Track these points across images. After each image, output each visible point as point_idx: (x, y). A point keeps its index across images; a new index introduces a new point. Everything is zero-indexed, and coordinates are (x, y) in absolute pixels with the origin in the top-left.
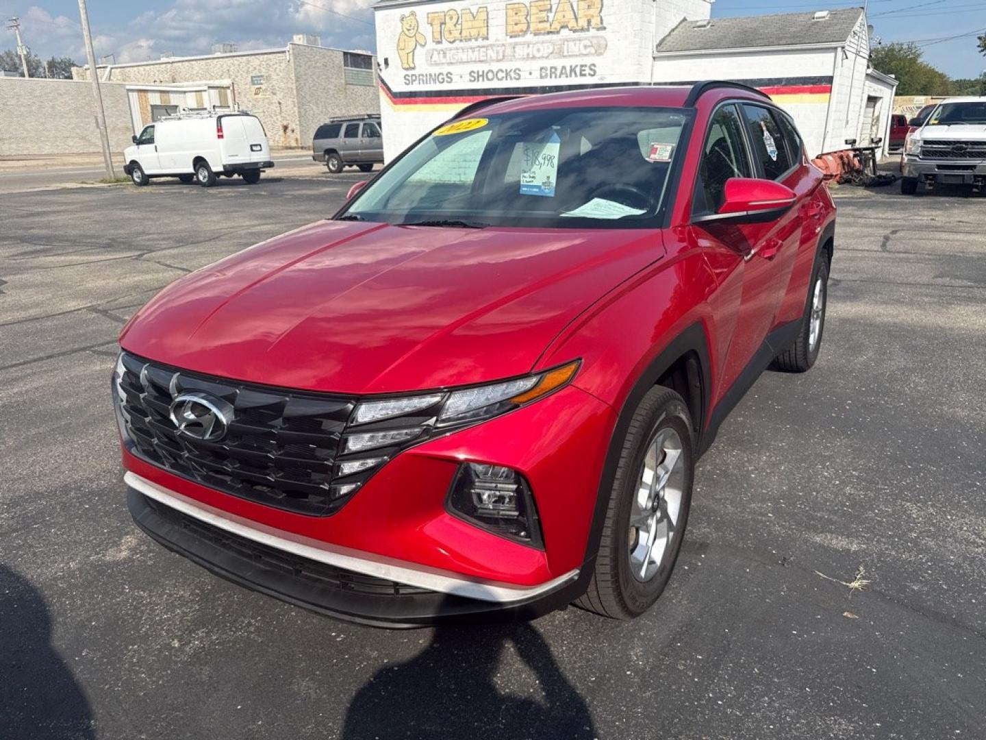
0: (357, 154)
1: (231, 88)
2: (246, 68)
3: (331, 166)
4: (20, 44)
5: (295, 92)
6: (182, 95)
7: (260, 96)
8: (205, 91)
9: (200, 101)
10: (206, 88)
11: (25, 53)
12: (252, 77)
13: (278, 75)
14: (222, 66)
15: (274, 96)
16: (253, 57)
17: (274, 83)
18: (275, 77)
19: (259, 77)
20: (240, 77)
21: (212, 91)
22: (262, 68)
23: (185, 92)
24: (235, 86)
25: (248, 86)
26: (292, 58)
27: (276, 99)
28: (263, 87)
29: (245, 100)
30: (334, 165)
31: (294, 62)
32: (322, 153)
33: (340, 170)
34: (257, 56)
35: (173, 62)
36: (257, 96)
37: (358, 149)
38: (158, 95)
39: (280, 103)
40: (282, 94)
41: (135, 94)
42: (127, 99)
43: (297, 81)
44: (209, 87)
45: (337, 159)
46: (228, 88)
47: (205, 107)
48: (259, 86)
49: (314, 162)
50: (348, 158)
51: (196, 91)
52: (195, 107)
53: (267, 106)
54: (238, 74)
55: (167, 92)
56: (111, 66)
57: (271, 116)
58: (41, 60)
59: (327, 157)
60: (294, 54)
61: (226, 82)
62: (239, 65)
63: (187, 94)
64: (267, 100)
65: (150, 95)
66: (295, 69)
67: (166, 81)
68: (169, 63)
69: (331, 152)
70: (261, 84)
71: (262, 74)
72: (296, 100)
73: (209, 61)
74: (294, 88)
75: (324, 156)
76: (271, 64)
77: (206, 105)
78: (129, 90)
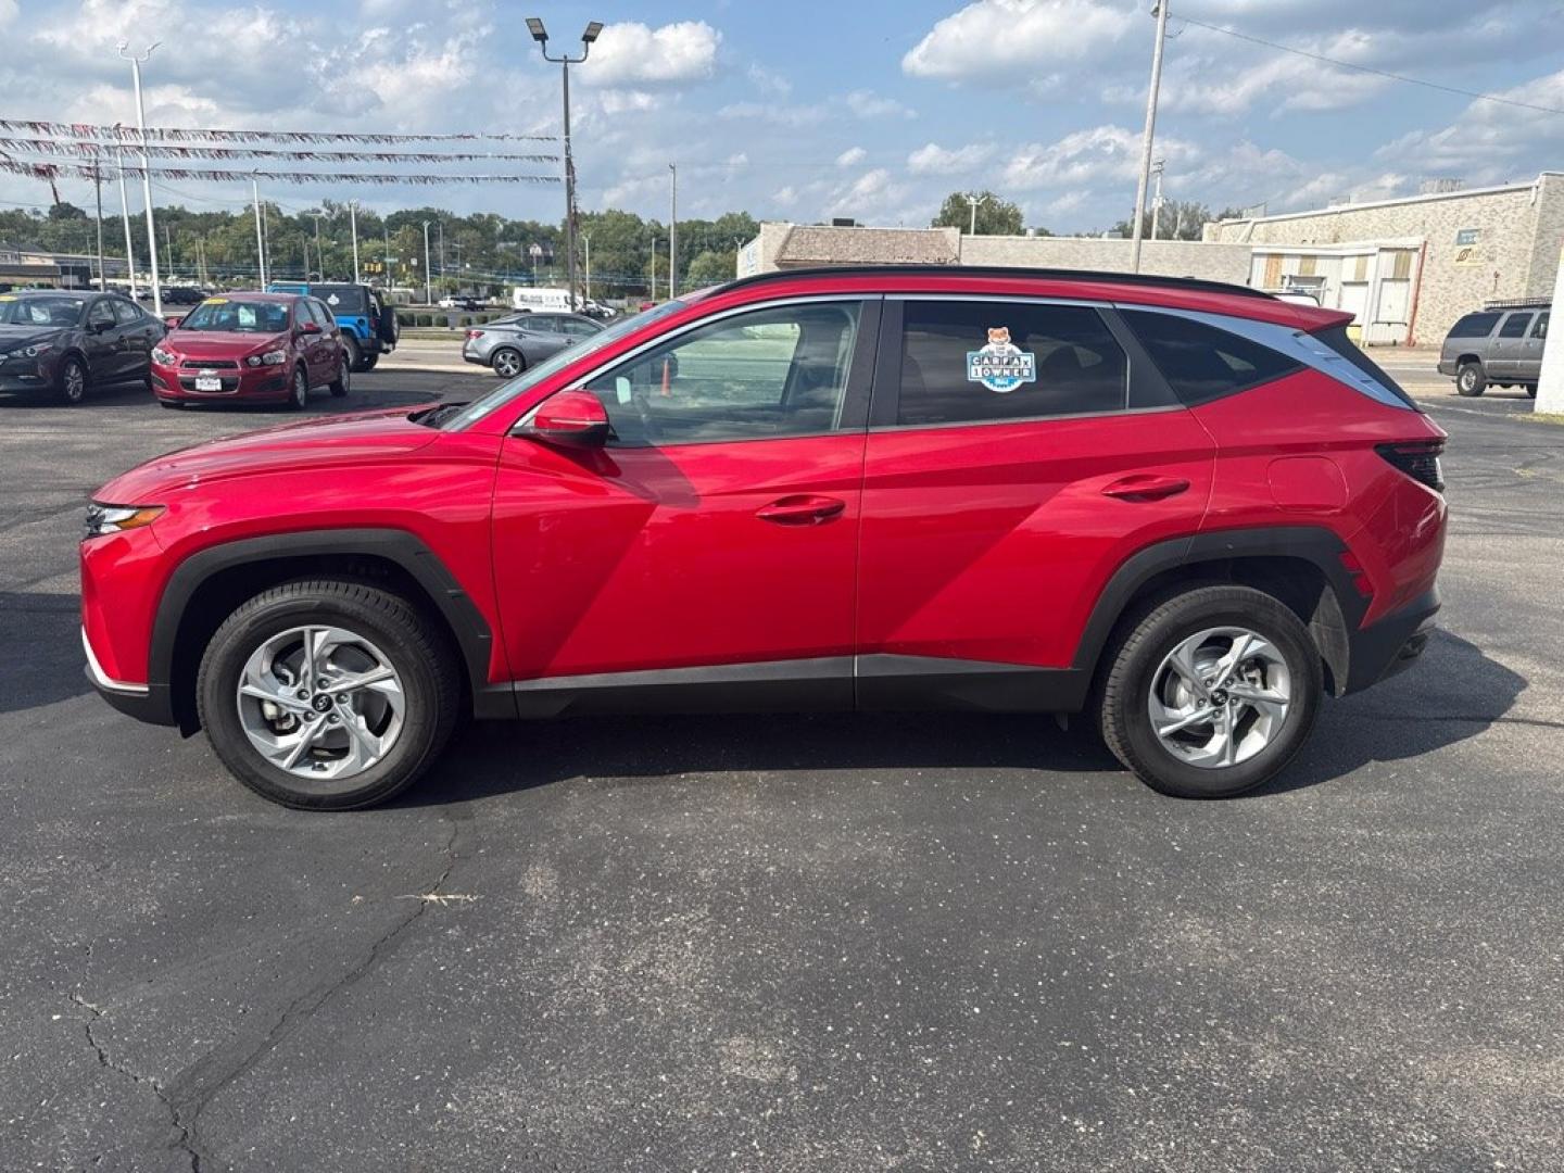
0: (1514, 367)
1: (1421, 251)
2: (1455, 217)
3: (1463, 385)
4: (1158, 194)
5: (1530, 256)
6: (1337, 262)
7: (1465, 263)
8: (1374, 255)
9: (1361, 271)
10: (1376, 250)
11: (1160, 205)
12: (1460, 233)
13: (1506, 228)
14: (1415, 215)
15: (1491, 264)
16: (1471, 199)
17: (1496, 241)
18: (1500, 232)
19: (1472, 231)
20: (1440, 233)
21: (1385, 255)
22: (1481, 218)
23: (1342, 257)
24: (1428, 246)
25: (1449, 247)
26: (1540, 197)
27: (1492, 268)
28: (1475, 248)
29: (1439, 270)
30: (1468, 384)
31: (1544, 206)
32: (1454, 361)
33: (1478, 392)
34: (1479, 198)
35: (1341, 212)
36: (1460, 263)
37: (1517, 359)
38: (1298, 261)
39: (1497, 275)
40: (1505, 260)
41: (1264, 260)
42: (1248, 269)
43: (1540, 237)
44: (1382, 250)
45: (1475, 373)
46: (1416, 250)
47: (1366, 280)
48: (1468, 247)
49: (1438, 375)
50: (1495, 373)
51: (1359, 256)
52: (1352, 280)
53: (1474, 279)
54: (1438, 228)
55: (1315, 257)
56: (1254, 220)
57: (1475, 297)
58: (1211, 213)
59: (1461, 366)
60: (1547, 192)
61: (1414, 241)
62: (1444, 213)
63: (1345, 260)
64: (1476, 270)
65: (1285, 261)
66: (1543, 217)
67: (1325, 241)
68: (1336, 213)
69: (1469, 359)
70: (1474, 243)
71: (1480, 227)
72: (1528, 270)
73: (1396, 208)
74: (1531, 249)
75: (1457, 366)
76: (1499, 209)
77: (1369, 277)
78: (1254, 255)
